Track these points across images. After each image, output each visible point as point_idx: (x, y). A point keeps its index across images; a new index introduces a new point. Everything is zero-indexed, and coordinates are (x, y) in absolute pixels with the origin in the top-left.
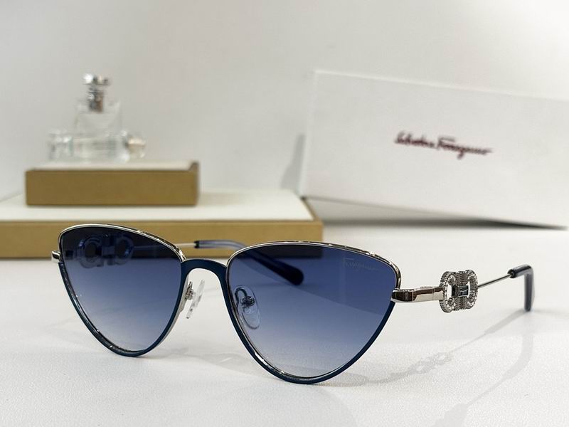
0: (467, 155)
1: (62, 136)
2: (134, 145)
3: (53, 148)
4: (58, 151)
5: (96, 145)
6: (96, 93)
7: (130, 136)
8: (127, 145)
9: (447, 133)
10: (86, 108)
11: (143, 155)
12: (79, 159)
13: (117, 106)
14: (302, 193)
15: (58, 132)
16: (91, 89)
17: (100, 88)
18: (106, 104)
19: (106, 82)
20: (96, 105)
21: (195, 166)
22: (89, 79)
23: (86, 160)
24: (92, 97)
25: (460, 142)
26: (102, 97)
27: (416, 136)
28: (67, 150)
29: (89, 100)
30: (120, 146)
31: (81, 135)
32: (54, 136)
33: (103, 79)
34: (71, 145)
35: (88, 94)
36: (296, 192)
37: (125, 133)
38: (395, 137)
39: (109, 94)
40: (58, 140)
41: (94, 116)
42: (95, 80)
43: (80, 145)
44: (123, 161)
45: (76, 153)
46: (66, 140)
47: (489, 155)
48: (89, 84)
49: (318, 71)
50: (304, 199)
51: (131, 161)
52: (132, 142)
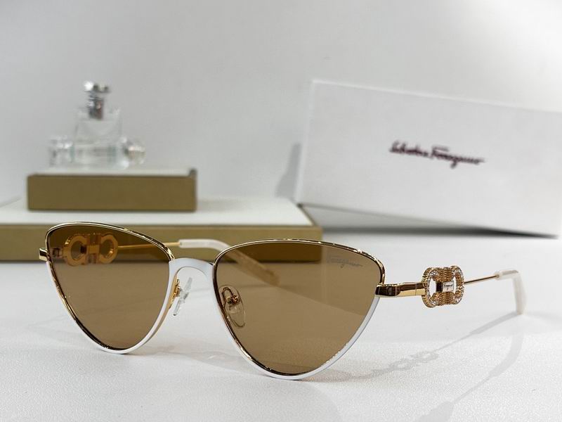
0: (460, 164)
1: (63, 142)
2: (133, 152)
3: (54, 154)
4: (59, 156)
5: (96, 152)
6: (96, 101)
7: (130, 143)
8: (126, 152)
9: (440, 142)
10: (85, 114)
11: (142, 162)
12: (79, 165)
13: (117, 113)
14: (298, 200)
15: (59, 138)
16: (91, 96)
17: (101, 96)
18: (106, 111)
19: (106, 89)
20: (96, 113)
21: (193, 173)
22: (89, 86)
23: (86, 166)
24: (92, 104)
25: (453, 152)
26: (102, 105)
27: (410, 146)
28: (68, 157)
29: (89, 107)
30: (119, 152)
31: (81, 141)
32: (55, 142)
33: (104, 86)
34: (72, 151)
35: (88, 101)
36: (292, 200)
37: (125, 140)
38: (390, 146)
39: (109, 102)
40: (60, 146)
41: (94, 123)
42: (96, 88)
43: (80, 152)
44: (123, 167)
45: (77, 159)
46: (67, 146)
47: (481, 164)
48: (89, 92)
49: (315, 81)
50: (300, 206)
51: (130, 167)
52: (131, 149)
